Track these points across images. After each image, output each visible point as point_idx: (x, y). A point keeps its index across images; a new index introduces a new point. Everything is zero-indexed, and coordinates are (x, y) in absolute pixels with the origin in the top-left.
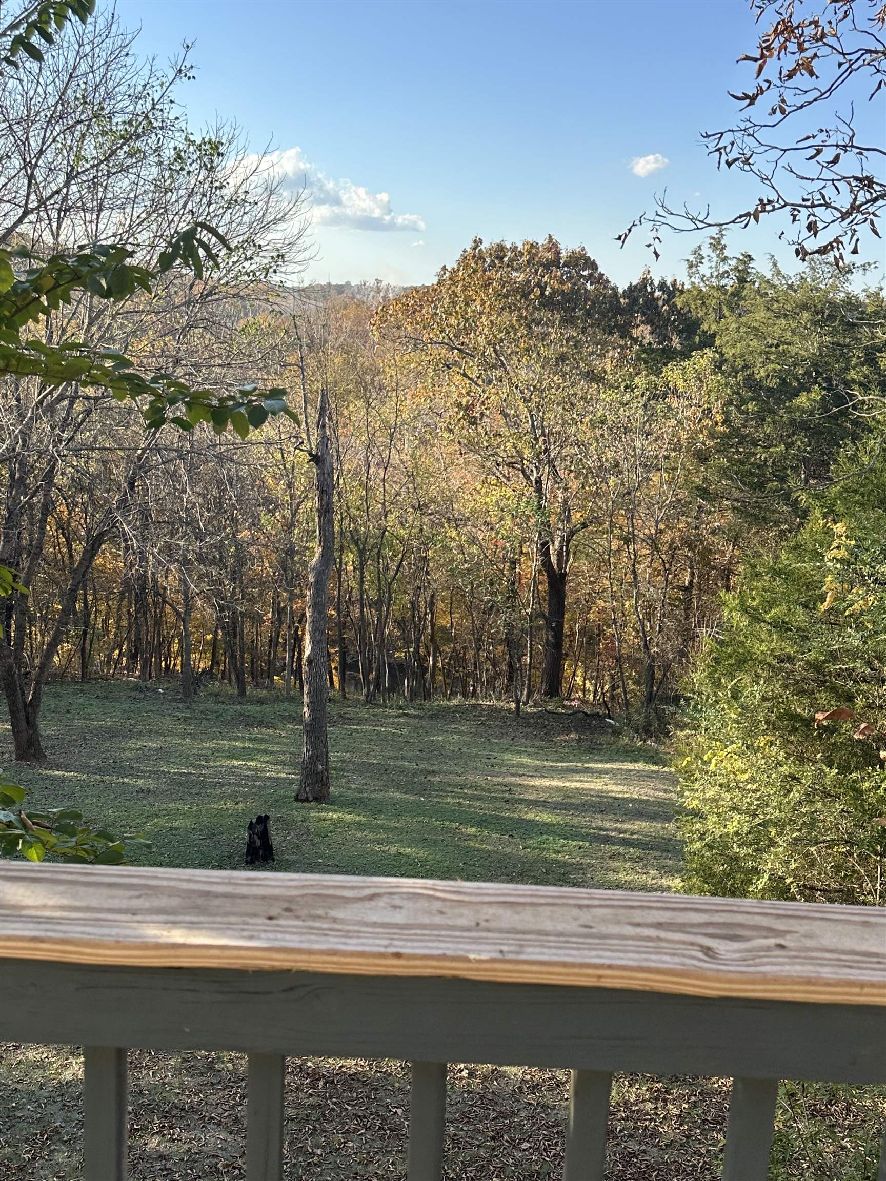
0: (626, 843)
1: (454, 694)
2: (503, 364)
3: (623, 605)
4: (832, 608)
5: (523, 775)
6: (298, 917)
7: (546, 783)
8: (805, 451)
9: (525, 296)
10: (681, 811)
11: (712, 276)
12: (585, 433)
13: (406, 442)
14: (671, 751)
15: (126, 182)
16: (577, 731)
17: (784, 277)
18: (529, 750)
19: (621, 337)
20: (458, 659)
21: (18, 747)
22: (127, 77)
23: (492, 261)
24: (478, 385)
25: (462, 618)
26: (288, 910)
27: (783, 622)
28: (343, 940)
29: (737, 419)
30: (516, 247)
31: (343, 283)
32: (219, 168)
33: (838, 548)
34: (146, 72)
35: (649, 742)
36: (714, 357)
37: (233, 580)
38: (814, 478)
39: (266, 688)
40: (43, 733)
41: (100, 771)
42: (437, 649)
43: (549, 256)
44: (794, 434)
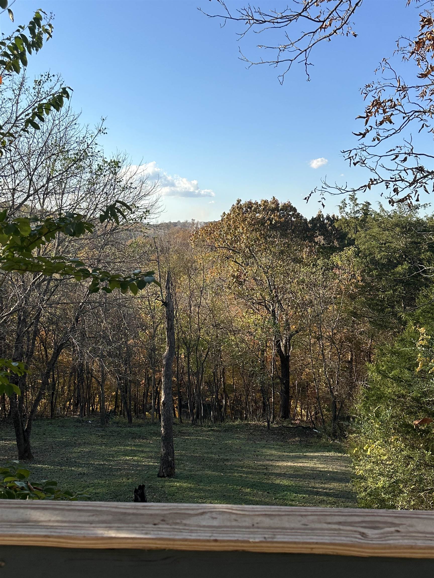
0: (327, 495)
1: (236, 419)
2: (254, 256)
3: (319, 371)
4: (422, 370)
5: (273, 460)
6: (168, 524)
7: (285, 464)
8: (403, 293)
9: (263, 224)
10: (355, 476)
11: (351, 213)
12: (295, 287)
13: (209, 294)
14: (347, 445)
15: (75, 180)
16: (299, 436)
17: (386, 212)
18: (275, 447)
19: (310, 242)
20: (237, 401)
21: (20, 453)
22: (75, 133)
23: (247, 209)
24: (242, 266)
25: (238, 380)
26: (163, 520)
27: (398, 377)
28: (190, 534)
29: (368, 279)
30: (257, 203)
31: (176, 221)
32: (119, 173)
33: (423, 340)
34: (84, 132)
35: (336, 441)
36: (354, 250)
37: (126, 364)
38: (408, 306)
39: (142, 418)
40: (32, 445)
41: (60, 464)
42: (227, 396)
43: (273, 206)
44: (397, 285)
